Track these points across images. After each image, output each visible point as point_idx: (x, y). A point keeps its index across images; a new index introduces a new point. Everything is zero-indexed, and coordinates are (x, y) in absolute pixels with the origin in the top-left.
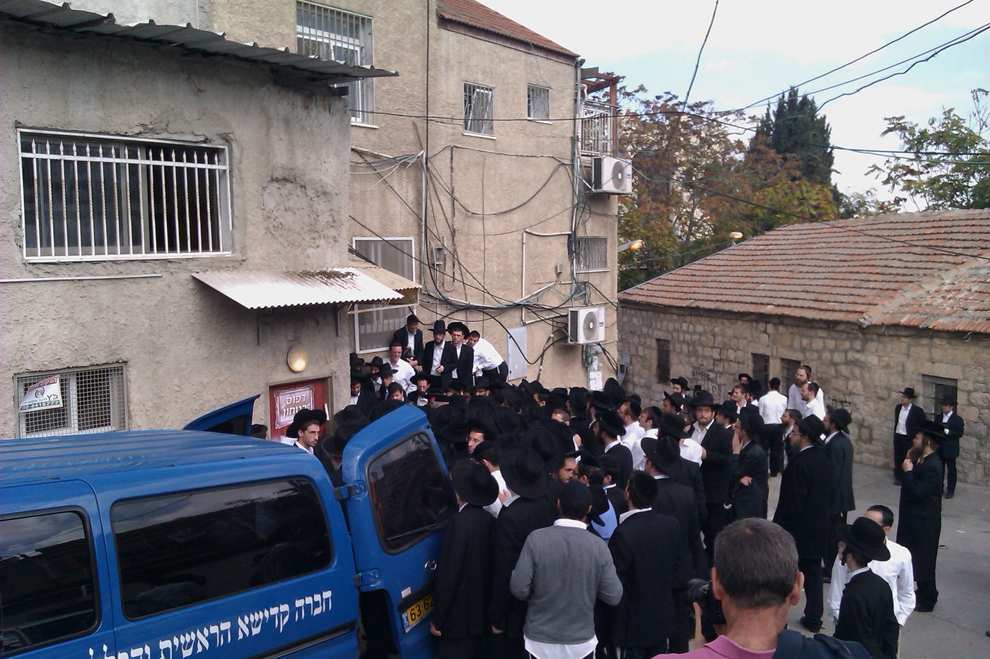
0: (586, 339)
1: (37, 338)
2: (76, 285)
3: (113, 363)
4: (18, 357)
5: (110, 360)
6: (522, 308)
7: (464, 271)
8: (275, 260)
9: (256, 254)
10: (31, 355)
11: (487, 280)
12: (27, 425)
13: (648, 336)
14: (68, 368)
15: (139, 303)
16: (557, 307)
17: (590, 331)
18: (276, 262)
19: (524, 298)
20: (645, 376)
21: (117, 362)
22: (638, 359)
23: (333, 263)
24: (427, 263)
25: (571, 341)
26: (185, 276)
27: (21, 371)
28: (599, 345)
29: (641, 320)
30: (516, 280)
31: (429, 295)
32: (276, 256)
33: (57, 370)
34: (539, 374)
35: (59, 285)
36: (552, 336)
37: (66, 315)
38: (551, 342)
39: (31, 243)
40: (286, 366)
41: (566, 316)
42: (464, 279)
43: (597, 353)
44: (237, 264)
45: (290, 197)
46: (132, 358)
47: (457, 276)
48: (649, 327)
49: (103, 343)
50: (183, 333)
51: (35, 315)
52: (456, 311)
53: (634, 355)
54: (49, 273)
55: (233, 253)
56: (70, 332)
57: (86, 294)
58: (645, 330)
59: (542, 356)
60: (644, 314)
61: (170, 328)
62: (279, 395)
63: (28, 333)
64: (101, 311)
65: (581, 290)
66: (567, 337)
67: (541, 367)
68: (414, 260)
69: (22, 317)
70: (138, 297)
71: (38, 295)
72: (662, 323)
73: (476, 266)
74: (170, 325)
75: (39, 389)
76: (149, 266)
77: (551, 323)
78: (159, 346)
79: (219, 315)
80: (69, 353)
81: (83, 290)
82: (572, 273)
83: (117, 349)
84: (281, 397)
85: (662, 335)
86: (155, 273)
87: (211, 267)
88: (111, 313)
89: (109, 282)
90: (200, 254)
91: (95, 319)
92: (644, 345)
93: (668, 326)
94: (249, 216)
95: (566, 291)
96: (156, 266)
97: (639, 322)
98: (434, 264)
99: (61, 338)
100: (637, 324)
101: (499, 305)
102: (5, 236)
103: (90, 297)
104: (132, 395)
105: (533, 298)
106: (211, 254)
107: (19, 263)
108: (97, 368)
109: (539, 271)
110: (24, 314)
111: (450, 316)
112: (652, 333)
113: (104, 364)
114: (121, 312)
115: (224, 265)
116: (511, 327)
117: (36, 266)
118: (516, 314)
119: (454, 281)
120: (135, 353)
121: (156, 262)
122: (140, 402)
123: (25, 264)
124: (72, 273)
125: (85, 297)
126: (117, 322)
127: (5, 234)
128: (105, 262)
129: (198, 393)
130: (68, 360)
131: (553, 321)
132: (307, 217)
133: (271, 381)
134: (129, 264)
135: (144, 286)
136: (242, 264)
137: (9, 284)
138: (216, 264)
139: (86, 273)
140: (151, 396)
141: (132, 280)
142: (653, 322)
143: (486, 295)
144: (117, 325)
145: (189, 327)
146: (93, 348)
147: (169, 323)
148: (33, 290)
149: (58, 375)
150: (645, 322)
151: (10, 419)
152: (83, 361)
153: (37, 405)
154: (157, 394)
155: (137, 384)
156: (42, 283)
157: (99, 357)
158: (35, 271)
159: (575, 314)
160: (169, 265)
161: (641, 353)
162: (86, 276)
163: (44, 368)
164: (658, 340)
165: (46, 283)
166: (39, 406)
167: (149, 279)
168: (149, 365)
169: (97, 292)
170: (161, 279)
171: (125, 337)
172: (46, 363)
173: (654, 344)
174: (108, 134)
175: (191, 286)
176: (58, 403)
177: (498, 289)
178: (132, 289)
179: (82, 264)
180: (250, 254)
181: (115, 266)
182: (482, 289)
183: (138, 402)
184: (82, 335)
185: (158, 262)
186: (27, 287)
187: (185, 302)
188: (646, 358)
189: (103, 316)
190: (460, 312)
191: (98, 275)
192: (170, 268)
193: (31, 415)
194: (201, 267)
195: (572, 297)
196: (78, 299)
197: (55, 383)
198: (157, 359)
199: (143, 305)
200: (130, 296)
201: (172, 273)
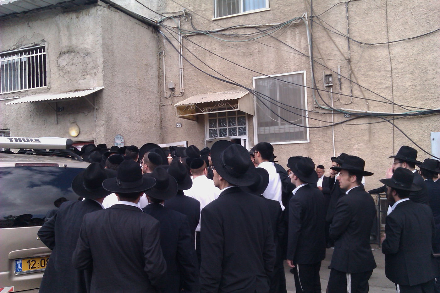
5: (4, 128)
7: (363, 88)
9: (55, 85)
15: (12, 108)
18: (64, 88)
31: (321, 108)
32: (64, 85)
42: (366, 94)
44: (46, 91)
45: (74, 59)
47: (357, 93)
49: (2, 122)
50: (27, 119)
52: (356, 119)
61: (22, 117)
70: (12, 106)
76: (15, 95)
78: (19, 124)
83: (6, 124)
86: (17, 97)
87: (37, 93)
89: (4, 101)
94: (52, 70)
96: (17, 94)
115: (41, 91)
120: (12, 126)
121: (20, 93)
126: (6, 115)
128: (1, 94)
132: (82, 66)
134: (9, 94)
136: (48, 90)
138: (38, 91)
141: (10, 100)
143: (394, 105)
145: (30, 116)
147: (22, 115)
157: (1, 127)
167: (15, 99)
168: (16, 130)
171: (8, 120)
174: (4, 51)
180: (52, 86)
181: (4, 96)
187: (28, 107)
189: (2, 113)
194: (33, 93)
198: (19, 128)
199: (14, 108)
200: (10, 106)
201: (23, 96)
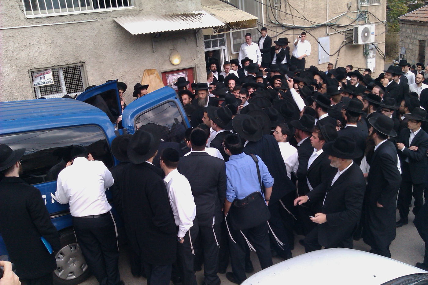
0: (363, 42)
1: (37, 53)
2: (53, 27)
3: (77, 63)
4: (29, 62)
5: (75, 62)
6: (327, 27)
7: (292, 9)
8: (158, 9)
9: (147, 7)
10: (35, 61)
11: (306, 13)
12: (41, 92)
13: (414, 38)
14: (55, 66)
15: (87, 34)
16: (348, 26)
17: (365, 37)
18: (159, 10)
19: (328, 21)
20: (412, 60)
21: (80, 63)
22: (409, 51)
23: (192, 9)
24: (270, 6)
25: (355, 43)
26: (109, 20)
27: (32, 69)
28: (373, 44)
29: (411, 30)
30: (323, 12)
31: (272, 22)
32: (159, 7)
33: (49, 67)
34: (337, 61)
35: (45, 28)
36: (345, 40)
37: (50, 42)
38: (344, 44)
39: (28, 9)
40: (170, 63)
41: (353, 30)
42: (292, 13)
43: (372, 49)
44: (137, 13)
46: (87, 61)
47: (288, 12)
48: (416, 33)
49: (71, 54)
50: (112, 48)
51: (34, 42)
52: (287, 30)
53: (407, 49)
54: (38, 22)
55: (135, 7)
56: (53, 50)
57: (59, 32)
58: (413, 35)
59: (339, 51)
60: (413, 27)
61: (105, 46)
62: (168, 76)
63: (32, 51)
64: (68, 39)
65: (363, 16)
66: (353, 41)
67: (338, 57)
68: (262, 5)
69: (28, 44)
70: (86, 31)
71: (34, 33)
72: (422, 31)
73: (299, 6)
74: (104, 44)
75: (42, 76)
76: (90, 16)
77: (344, 34)
78: (100, 54)
79: (130, 38)
80: (54, 59)
81: (57, 29)
82: (358, 7)
83: (78, 57)
84: (170, 77)
85: (421, 38)
86: (93, 19)
87: (123, 15)
88: (73, 40)
89: (70, 25)
90: (117, 8)
91: (65, 43)
92: (412, 43)
93: (425, 33)
95: (354, 17)
96: (94, 16)
97: (411, 31)
98: (274, 6)
99: (49, 52)
100: (409, 32)
101: (313, 26)
102: (13, 6)
103: (61, 33)
104: (89, 78)
105: (333, 21)
106: (123, 8)
107: (23, 19)
108: (71, 65)
109: (337, 7)
110: (29, 42)
111: (284, 33)
112: (417, 37)
113: (73, 64)
114: (78, 39)
115: (130, 13)
116: (320, 37)
117: (31, 19)
118: (323, 30)
119: (286, 14)
120: (88, 58)
121: (93, 14)
122: (93, 80)
123: (25, 19)
124: (50, 22)
125: (58, 33)
126: (76, 44)
127: (13, 5)
128: (66, 15)
129: (123, 76)
130: (54, 62)
131: (346, 33)
133: (162, 70)
134: (79, 16)
135: (89, 26)
136: (140, 12)
137: (19, 29)
138: (126, 13)
139: (57, 21)
140: (99, 78)
141: (82, 24)
142: (418, 31)
143: (305, 21)
144: (77, 45)
145: (115, 45)
146: (66, 57)
147: (104, 43)
148: (31, 31)
149: (51, 70)
150: (414, 31)
151: (29, 90)
152: (61, 62)
153: (42, 83)
154: (102, 77)
155: (91, 72)
156: (36, 27)
157: (70, 60)
158: (31, 22)
159: (357, 29)
160: (100, 15)
161: (411, 48)
162: (58, 23)
163: (43, 67)
164: (420, 41)
165: (37, 27)
166: (43, 84)
167: (90, 22)
168: (96, 63)
169: (64, 30)
170: (97, 22)
171: (82, 51)
172: (43, 64)
173: (417, 42)
175: (113, 24)
176: (52, 82)
177: (312, 17)
178: (83, 27)
179: (55, 17)
180: (144, 7)
181: (72, 17)
182: (303, 18)
183: (92, 81)
184: (60, 51)
185: (94, 14)
186: (28, 30)
187: (111, 33)
188: (413, 50)
189: (69, 41)
190: (290, 30)
191: (64, 22)
192: (101, 16)
193: (42, 88)
194: (118, 15)
195: (357, 19)
196: (56, 34)
197: (49, 73)
198: (100, 60)
199: (89, 35)
200: (82, 31)
201: (102, 19)
